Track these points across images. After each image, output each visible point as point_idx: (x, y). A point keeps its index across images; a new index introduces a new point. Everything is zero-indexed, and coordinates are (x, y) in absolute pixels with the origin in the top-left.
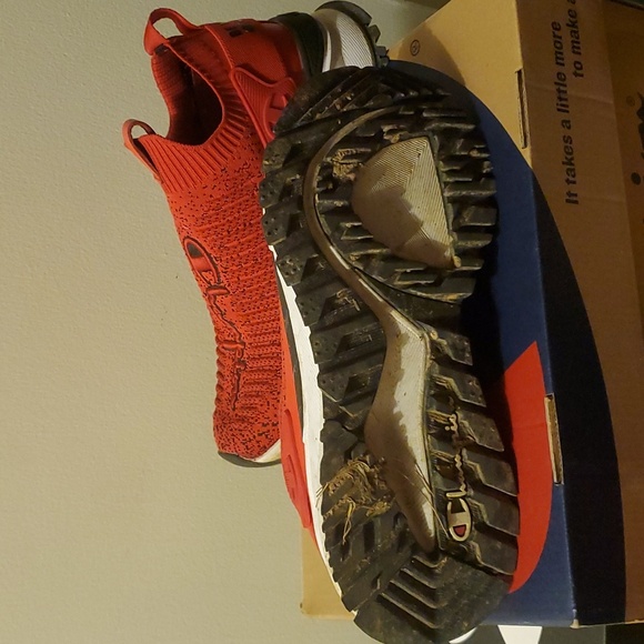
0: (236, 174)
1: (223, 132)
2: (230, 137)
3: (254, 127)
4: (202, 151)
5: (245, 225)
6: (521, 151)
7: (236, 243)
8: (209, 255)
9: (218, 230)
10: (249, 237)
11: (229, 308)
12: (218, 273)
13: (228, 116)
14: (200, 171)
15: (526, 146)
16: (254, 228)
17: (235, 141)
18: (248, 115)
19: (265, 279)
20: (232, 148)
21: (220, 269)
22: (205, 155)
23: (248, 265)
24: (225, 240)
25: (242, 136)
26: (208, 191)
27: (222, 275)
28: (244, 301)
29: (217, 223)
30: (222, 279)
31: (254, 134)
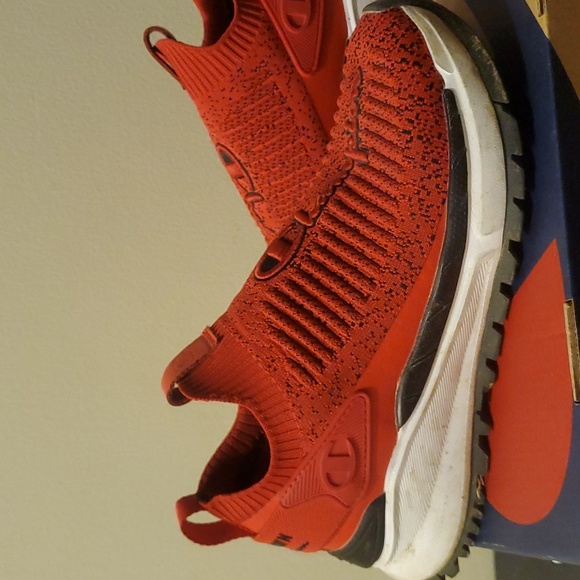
0: (254, 74)
1: (236, 30)
2: (245, 35)
3: (270, 21)
4: (215, 52)
5: (268, 127)
6: (538, 19)
7: (261, 146)
8: (239, 161)
9: (242, 134)
10: (274, 140)
11: (266, 215)
12: (251, 180)
13: (240, 12)
14: (216, 74)
15: (542, 12)
16: (277, 130)
17: (250, 38)
18: (264, 10)
19: (294, 184)
20: (246, 46)
21: (252, 175)
22: (219, 55)
23: (277, 169)
24: (249, 145)
25: (256, 32)
26: (227, 94)
27: (254, 181)
28: (278, 207)
29: (240, 127)
30: (255, 185)
31: (271, 28)
